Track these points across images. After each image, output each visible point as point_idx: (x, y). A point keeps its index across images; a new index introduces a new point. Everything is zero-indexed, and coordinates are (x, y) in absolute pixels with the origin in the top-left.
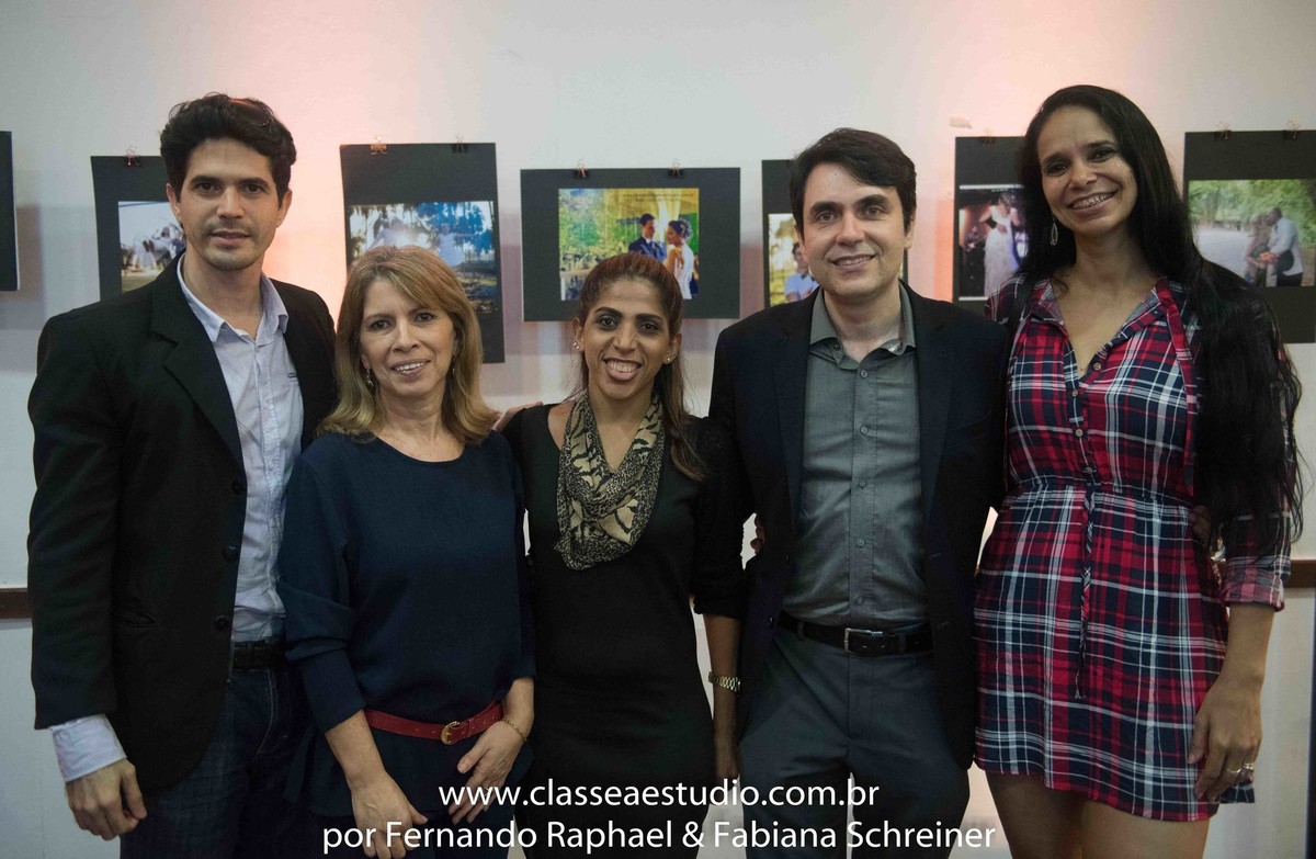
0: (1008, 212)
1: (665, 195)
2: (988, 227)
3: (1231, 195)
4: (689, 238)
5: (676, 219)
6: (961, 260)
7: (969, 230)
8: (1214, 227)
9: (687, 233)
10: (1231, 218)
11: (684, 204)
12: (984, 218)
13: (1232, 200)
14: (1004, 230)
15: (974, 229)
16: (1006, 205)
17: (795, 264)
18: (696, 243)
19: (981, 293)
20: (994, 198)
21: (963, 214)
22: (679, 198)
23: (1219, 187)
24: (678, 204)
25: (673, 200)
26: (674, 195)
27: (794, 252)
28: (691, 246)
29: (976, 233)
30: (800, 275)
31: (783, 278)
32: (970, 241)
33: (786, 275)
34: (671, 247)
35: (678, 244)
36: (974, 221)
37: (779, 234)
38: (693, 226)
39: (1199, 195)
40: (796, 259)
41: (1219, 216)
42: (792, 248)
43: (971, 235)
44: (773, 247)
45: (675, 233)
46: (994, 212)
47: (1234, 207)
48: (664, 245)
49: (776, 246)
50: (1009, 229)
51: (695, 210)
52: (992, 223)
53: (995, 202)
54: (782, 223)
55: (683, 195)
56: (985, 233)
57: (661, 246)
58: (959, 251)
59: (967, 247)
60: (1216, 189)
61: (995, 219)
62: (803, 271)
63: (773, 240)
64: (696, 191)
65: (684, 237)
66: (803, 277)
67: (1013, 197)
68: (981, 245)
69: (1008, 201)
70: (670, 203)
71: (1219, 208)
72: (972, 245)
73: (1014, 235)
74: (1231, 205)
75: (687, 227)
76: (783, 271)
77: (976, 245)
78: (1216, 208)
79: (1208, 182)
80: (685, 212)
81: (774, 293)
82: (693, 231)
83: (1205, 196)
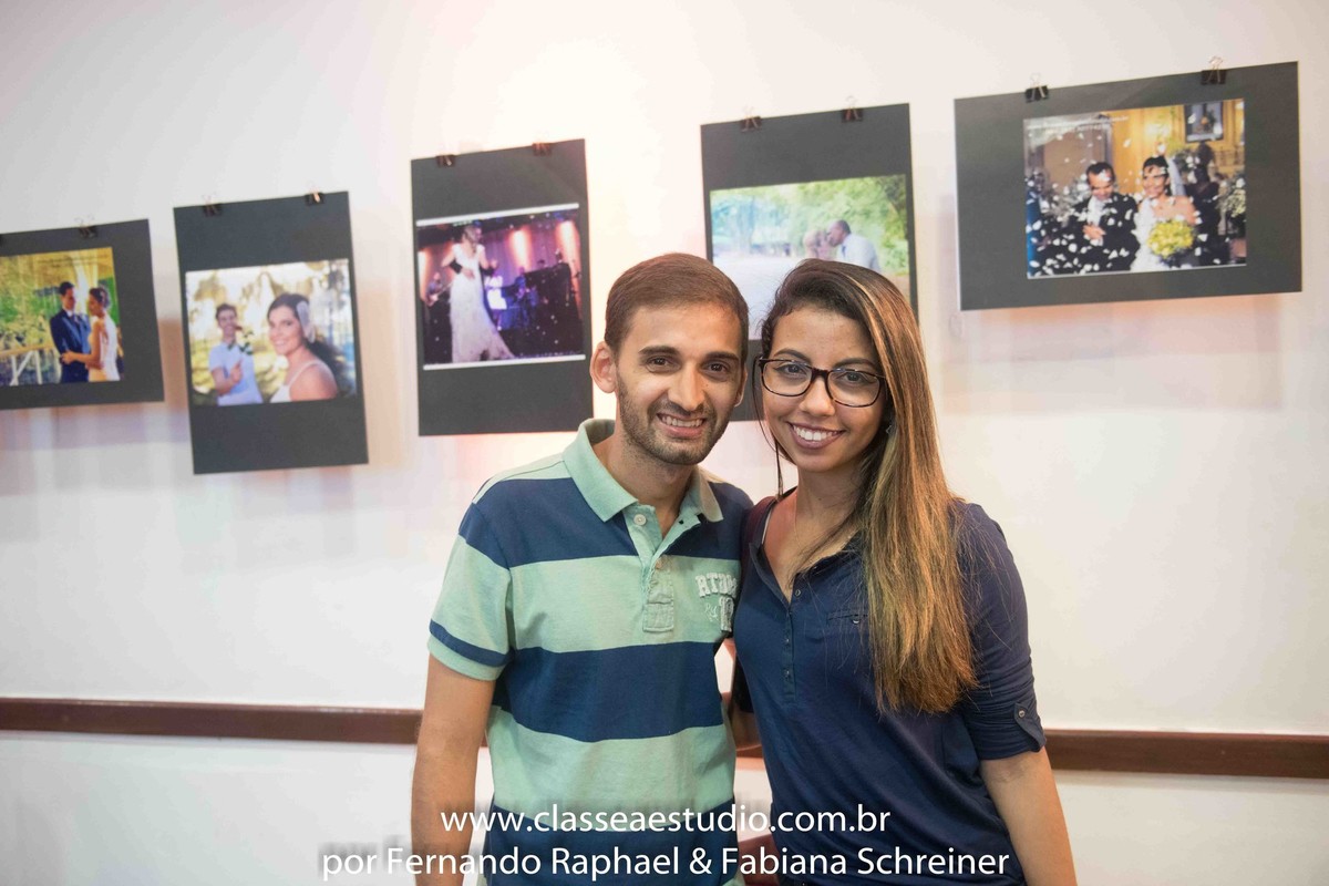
0: (475, 251)
1: (82, 259)
2: (453, 272)
3: (772, 207)
4: (110, 307)
5: (95, 285)
6: (424, 318)
7: (430, 278)
8: (751, 253)
9: (107, 303)
10: (774, 240)
11: (102, 268)
12: (447, 261)
13: (774, 214)
14: (471, 275)
15: (437, 276)
16: (472, 242)
17: (220, 332)
18: (116, 313)
19: (448, 359)
20: (456, 234)
21: (423, 257)
22: (95, 260)
23: (754, 197)
24: (95, 268)
25: (90, 264)
26: (91, 258)
27: (217, 316)
28: (112, 316)
29: (439, 282)
30: (225, 346)
31: (206, 349)
32: (431, 292)
33: (209, 345)
34: (94, 320)
35: (101, 315)
36: (435, 265)
37: (199, 296)
38: (112, 291)
39: (725, 210)
40: (219, 325)
41: (757, 238)
42: (214, 312)
43: (433, 285)
44: (192, 313)
45: (96, 302)
46: (458, 251)
47: (778, 223)
48: (88, 317)
49: (196, 310)
50: (477, 274)
51: (111, 274)
52: (456, 267)
53: (458, 240)
54: (202, 284)
55: (100, 257)
56: (449, 279)
57: (84, 318)
58: (421, 306)
59: (429, 300)
60: (750, 200)
61: (460, 262)
62: (229, 340)
63: (191, 305)
64: (108, 251)
65: (105, 306)
66: (230, 347)
67: (479, 231)
68: (445, 296)
69: (473, 237)
70: (87, 267)
71: (756, 226)
72: (435, 298)
73: (483, 280)
74: (774, 220)
75: (106, 294)
76: (205, 341)
77: (439, 297)
78: (752, 224)
79: (736, 191)
80: (103, 277)
81: (197, 369)
82: (112, 298)
83: (734, 211)
